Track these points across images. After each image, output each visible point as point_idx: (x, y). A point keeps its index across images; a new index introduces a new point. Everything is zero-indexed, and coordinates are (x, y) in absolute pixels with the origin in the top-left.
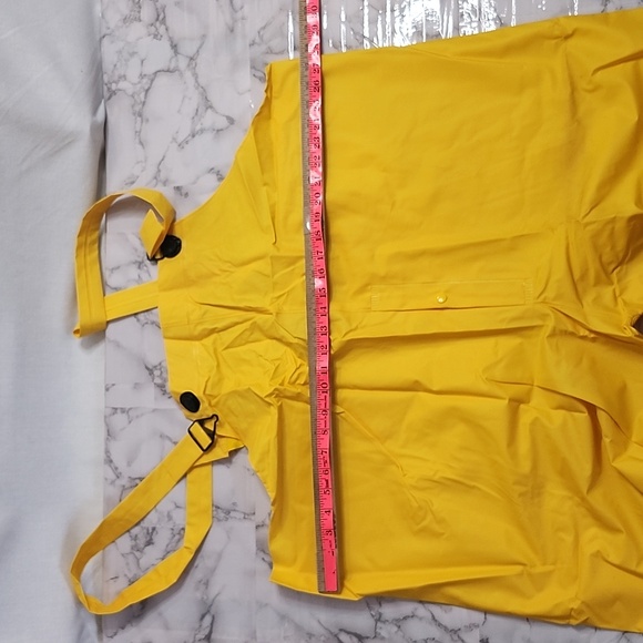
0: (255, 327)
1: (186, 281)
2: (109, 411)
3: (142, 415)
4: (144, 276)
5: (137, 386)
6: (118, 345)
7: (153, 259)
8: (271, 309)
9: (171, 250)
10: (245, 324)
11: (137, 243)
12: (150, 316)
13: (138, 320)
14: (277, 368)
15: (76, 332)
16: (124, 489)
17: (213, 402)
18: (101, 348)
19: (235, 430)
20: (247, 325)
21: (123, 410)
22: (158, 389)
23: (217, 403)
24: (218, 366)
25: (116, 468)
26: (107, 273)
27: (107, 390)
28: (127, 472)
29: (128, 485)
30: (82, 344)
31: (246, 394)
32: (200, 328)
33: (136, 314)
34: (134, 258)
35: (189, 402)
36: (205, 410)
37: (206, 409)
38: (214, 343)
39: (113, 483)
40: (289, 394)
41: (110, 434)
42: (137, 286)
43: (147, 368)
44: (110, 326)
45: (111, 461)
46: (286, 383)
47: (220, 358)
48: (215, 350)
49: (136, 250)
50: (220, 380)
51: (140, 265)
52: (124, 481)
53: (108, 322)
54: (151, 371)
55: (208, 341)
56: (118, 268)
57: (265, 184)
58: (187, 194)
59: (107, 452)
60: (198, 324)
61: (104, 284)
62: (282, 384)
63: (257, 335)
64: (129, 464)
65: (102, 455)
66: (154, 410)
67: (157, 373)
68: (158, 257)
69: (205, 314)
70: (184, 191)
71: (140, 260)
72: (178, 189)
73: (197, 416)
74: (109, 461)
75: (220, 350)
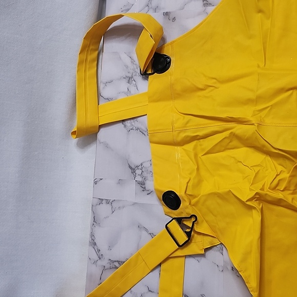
0: (234, 136)
1: (173, 94)
2: (96, 201)
3: (124, 207)
4: (133, 89)
5: (120, 182)
6: (107, 146)
7: (145, 74)
8: (254, 120)
9: (160, 67)
10: (224, 133)
11: (127, 61)
12: (135, 124)
13: (125, 126)
14: (257, 174)
15: (74, 133)
16: (104, 269)
17: (194, 201)
18: (92, 148)
19: (212, 228)
20: (226, 134)
21: (108, 202)
22: (139, 186)
23: (197, 202)
24: (198, 169)
25: (99, 251)
26: (101, 86)
27: (96, 183)
28: (108, 255)
29: (108, 266)
30: (78, 144)
31: (227, 197)
32: (183, 135)
33: (123, 121)
34: (124, 74)
35: (171, 200)
36: (185, 209)
37: (187, 207)
38: (195, 148)
39: (95, 262)
40: (269, 199)
41: (95, 221)
42: (126, 97)
43: (130, 167)
44: (102, 130)
45: (95, 244)
46: (266, 187)
47: (200, 162)
48: (196, 155)
49: (127, 67)
50: (199, 182)
51: (130, 79)
52: (105, 262)
53: (101, 126)
54: (133, 170)
55: (190, 147)
56: (111, 82)
57: (260, 11)
58: (174, 19)
59: (92, 235)
60: (181, 131)
61: (99, 95)
62: (262, 189)
63: (235, 143)
64: (110, 248)
65: (88, 238)
66: (135, 204)
67: (138, 172)
68: (150, 72)
69: (188, 122)
70: (171, 17)
71: (130, 75)
72: (166, 14)
73: (176, 213)
74: (93, 244)
75: (200, 155)
